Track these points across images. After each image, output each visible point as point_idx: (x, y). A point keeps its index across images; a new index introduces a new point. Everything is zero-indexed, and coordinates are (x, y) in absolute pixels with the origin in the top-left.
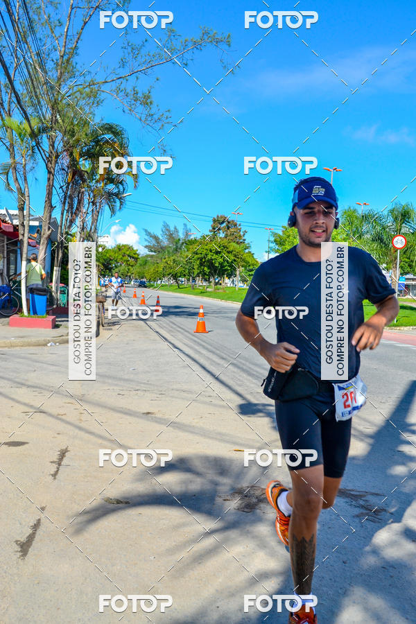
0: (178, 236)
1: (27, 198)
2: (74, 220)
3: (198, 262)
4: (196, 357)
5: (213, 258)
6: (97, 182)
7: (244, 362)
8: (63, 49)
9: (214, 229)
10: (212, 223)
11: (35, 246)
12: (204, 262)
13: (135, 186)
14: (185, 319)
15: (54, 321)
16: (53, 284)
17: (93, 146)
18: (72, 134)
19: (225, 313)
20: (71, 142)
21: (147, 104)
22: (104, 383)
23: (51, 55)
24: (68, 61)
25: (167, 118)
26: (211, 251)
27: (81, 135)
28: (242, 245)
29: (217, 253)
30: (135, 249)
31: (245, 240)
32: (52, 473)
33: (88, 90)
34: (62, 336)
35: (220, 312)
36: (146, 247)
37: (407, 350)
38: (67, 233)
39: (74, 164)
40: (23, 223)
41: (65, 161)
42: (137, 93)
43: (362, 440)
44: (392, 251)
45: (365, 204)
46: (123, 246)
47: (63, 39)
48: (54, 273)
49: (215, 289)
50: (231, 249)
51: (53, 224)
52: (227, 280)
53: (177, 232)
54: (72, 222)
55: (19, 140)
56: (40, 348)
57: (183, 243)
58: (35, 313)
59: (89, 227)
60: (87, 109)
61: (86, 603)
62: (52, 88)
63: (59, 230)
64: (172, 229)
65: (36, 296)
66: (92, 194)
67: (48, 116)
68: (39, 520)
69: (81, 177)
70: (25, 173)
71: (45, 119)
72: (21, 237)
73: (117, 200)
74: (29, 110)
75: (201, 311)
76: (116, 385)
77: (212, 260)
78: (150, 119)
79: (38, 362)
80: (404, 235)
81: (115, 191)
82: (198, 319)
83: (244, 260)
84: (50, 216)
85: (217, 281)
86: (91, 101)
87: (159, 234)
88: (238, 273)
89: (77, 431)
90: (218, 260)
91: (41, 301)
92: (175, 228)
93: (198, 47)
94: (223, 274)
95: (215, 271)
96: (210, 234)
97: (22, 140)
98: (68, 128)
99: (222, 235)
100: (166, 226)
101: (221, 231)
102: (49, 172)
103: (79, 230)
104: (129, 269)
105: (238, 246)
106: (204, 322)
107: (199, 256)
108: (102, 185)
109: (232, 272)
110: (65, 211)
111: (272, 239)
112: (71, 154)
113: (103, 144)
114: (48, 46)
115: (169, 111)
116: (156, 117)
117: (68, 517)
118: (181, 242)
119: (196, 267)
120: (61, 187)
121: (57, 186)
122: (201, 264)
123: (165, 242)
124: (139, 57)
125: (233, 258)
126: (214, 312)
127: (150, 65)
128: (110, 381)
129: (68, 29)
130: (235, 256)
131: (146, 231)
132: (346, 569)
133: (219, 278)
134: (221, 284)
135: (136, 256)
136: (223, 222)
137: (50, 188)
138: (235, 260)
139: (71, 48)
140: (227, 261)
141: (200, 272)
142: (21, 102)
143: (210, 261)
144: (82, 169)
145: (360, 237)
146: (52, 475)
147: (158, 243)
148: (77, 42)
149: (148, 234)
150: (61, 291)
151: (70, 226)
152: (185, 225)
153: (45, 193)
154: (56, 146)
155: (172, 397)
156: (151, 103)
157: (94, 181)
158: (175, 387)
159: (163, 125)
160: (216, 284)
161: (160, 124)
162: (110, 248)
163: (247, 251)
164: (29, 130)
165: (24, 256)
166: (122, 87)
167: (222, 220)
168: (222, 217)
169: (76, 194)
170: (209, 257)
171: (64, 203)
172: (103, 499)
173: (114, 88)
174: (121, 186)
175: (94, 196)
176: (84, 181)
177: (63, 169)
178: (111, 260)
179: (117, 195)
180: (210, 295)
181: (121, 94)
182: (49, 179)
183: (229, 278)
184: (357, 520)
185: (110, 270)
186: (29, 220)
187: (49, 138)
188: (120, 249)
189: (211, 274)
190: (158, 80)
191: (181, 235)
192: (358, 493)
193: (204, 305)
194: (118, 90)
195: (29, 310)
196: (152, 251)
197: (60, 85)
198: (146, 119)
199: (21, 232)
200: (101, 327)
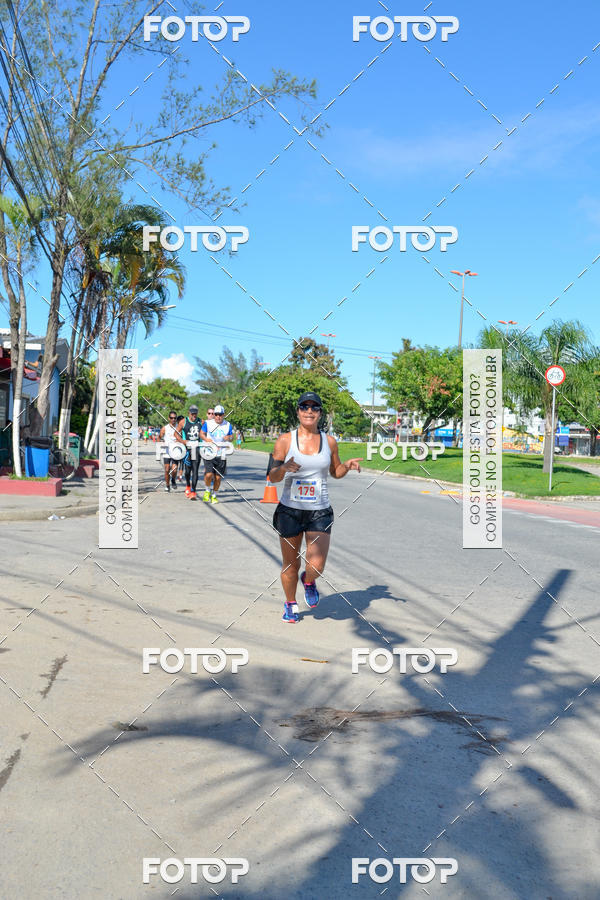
0: (245, 366)
1: (22, 310)
2: (92, 342)
3: (272, 404)
5: (293, 398)
6: (125, 288)
8: (77, 100)
9: (295, 356)
10: (292, 348)
11: (35, 380)
12: (280, 404)
13: (180, 295)
14: (247, 484)
15: (59, 485)
16: (60, 434)
17: (119, 237)
18: (89, 219)
20: (87, 230)
21: (197, 178)
22: (125, 570)
25: (224, 199)
26: (290, 389)
27: (101, 221)
28: (335, 380)
30: (181, 385)
31: (339, 373)
32: (41, 690)
33: (112, 157)
34: (70, 506)
36: (198, 382)
38: (83, 362)
39: (91, 261)
40: (17, 345)
41: (78, 257)
42: (183, 163)
44: (546, 389)
45: (511, 322)
46: (164, 380)
47: (76, 88)
48: (62, 417)
50: (318, 386)
51: (61, 349)
53: (244, 361)
54: (88, 345)
55: (13, 228)
56: (37, 522)
57: (250, 378)
58: (32, 473)
62: (61, 154)
63: (69, 356)
64: (236, 356)
65: (33, 450)
66: (118, 306)
67: (55, 192)
68: (19, 751)
69: (103, 280)
70: (20, 275)
71: (50, 198)
72: (13, 366)
73: (155, 314)
74: (28, 186)
76: (143, 573)
78: (200, 199)
79: (31, 543)
80: (563, 366)
81: (151, 300)
82: (267, 484)
83: (337, 402)
84: (57, 335)
86: (116, 173)
87: (216, 364)
88: (329, 420)
89: (80, 636)
91: (41, 457)
92: (241, 356)
96: (289, 364)
97: (17, 228)
98: (83, 211)
99: (306, 366)
100: (228, 353)
101: (305, 361)
102: (56, 274)
105: (329, 382)
107: (273, 395)
108: (132, 292)
111: (377, 371)
112: (87, 249)
113: (135, 234)
114: (57, 94)
116: (208, 197)
118: (248, 375)
119: (268, 411)
120: (73, 295)
121: (66, 292)
122: (276, 407)
123: (225, 376)
124: (187, 111)
127: (201, 123)
128: (133, 567)
129: (84, 72)
131: (198, 359)
135: (183, 395)
136: (308, 348)
137: (56, 295)
139: (90, 99)
141: (275, 418)
142: (16, 173)
143: (289, 403)
144: (104, 269)
146: (41, 693)
147: (215, 377)
148: (97, 91)
149: (201, 364)
150: (71, 443)
151: (85, 351)
152: (254, 351)
153: (49, 303)
154: (65, 236)
156: (203, 177)
157: (121, 287)
161: (214, 207)
162: (146, 384)
163: (342, 389)
164: (27, 215)
165: (18, 392)
166: (162, 154)
167: (307, 343)
168: (306, 340)
169: (94, 304)
170: (287, 397)
171: (77, 318)
172: (111, 724)
173: (149, 155)
175: (121, 308)
176: (107, 287)
177: (76, 269)
178: (146, 401)
179: (153, 306)
181: (159, 164)
182: (55, 285)
184: (464, 752)
185: (145, 415)
186: (25, 342)
187: (57, 225)
188: (160, 386)
189: (290, 422)
190: (214, 146)
191: (249, 367)
194: (155, 158)
195: (23, 470)
196: (206, 389)
197: (72, 150)
198: (195, 200)
199: (13, 358)
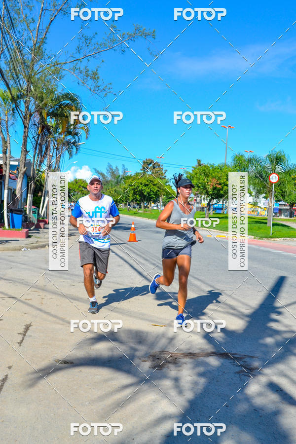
0: (118, 173)
1: (8, 145)
2: (43, 160)
3: (132, 192)
4: (126, 257)
5: (143, 189)
6: (60, 134)
8: (36, 39)
9: (144, 168)
10: (142, 164)
11: (15, 180)
12: (137, 192)
13: (87, 138)
14: (121, 232)
15: (27, 233)
16: (28, 207)
17: (57, 109)
18: (42, 99)
19: (151, 228)
20: (41, 105)
21: (95, 79)
22: (60, 277)
23: (27, 44)
24: (39, 47)
25: (109, 89)
26: (141, 184)
27: (48, 100)
28: (164, 180)
29: (146, 185)
31: (165, 176)
32: (18, 341)
34: (33, 243)
35: (147, 227)
37: (279, 255)
38: (39, 171)
39: (43, 120)
40: (6, 163)
41: (37, 119)
42: (88, 71)
43: (242, 319)
44: (269, 185)
45: (251, 151)
46: (79, 180)
47: (35, 32)
48: (28, 198)
49: (144, 211)
50: (155, 183)
51: (27, 164)
52: (153, 205)
53: (118, 170)
54: (41, 162)
55: (3, 104)
56: (16, 252)
57: (122, 179)
58: (14, 227)
60: (52, 82)
61: (37, 436)
62: (28, 66)
63: (32, 168)
64: (114, 168)
65: (14, 215)
66: (56, 143)
67: (25, 87)
68: (7, 375)
69: (48, 130)
70: (7, 127)
71: (22, 89)
72: (4, 173)
73: (74, 147)
74: (11, 83)
75: (133, 226)
76: (69, 279)
77: (142, 190)
78: (97, 89)
79: (14, 262)
80: (278, 174)
81: (73, 140)
82: (131, 232)
83: (165, 191)
84: (26, 158)
85: (145, 205)
86: (55, 76)
87: (105, 172)
88: (161, 199)
89: (38, 312)
90: (146, 190)
91: (18, 218)
92: (117, 168)
93: (132, 39)
94: (150, 200)
95: (144, 198)
96: (141, 172)
97: (5, 104)
98: (39, 95)
99: (149, 173)
100: (110, 166)
101: (149, 170)
102: (25, 127)
103: (47, 168)
105: (161, 181)
106: (135, 234)
107: (133, 187)
108: (63, 136)
109: (156, 199)
110: (36, 155)
112: (41, 114)
113: (64, 107)
114: (25, 36)
116: (101, 88)
117: (28, 374)
118: (120, 177)
119: (131, 195)
120: (34, 137)
121: (31, 136)
122: (135, 193)
123: (109, 178)
124: (90, 45)
125: (157, 189)
126: (143, 227)
127: (97, 51)
128: (65, 276)
129: (39, 25)
130: (159, 188)
131: (95, 170)
132: (228, 411)
133: (148, 203)
134: (148, 208)
136: (150, 164)
137: (26, 138)
138: (158, 191)
139: (42, 39)
140: (153, 191)
141: (134, 199)
142: (5, 76)
143: (141, 191)
144: (49, 124)
146: (19, 343)
147: (104, 178)
148: (46, 34)
149: (97, 172)
150: (33, 211)
151: (40, 165)
152: (123, 165)
153: (22, 142)
154: (30, 108)
155: (109, 287)
156: (98, 78)
157: (58, 134)
158: (111, 280)
159: (106, 94)
160: (145, 207)
161: (104, 93)
162: (70, 181)
163: (167, 184)
164: (10, 96)
165: (6, 186)
166: (78, 67)
167: (150, 162)
168: (149, 160)
169: (44, 142)
170: (140, 188)
171: (36, 149)
172: (54, 360)
173: (72, 67)
174: (76, 137)
175: (58, 144)
176: (50, 133)
177: (35, 125)
178: (70, 190)
179: (74, 143)
180: (140, 215)
181: (77, 71)
182: (25, 132)
183: (155, 203)
184: (237, 376)
186: (10, 161)
187: (26, 102)
188: (77, 183)
189: (142, 201)
190: (103, 62)
191: (121, 173)
192: (239, 356)
193: (135, 222)
194: (75, 69)
195: (9, 225)
197: (33, 65)
198: (94, 90)
199: (4, 169)
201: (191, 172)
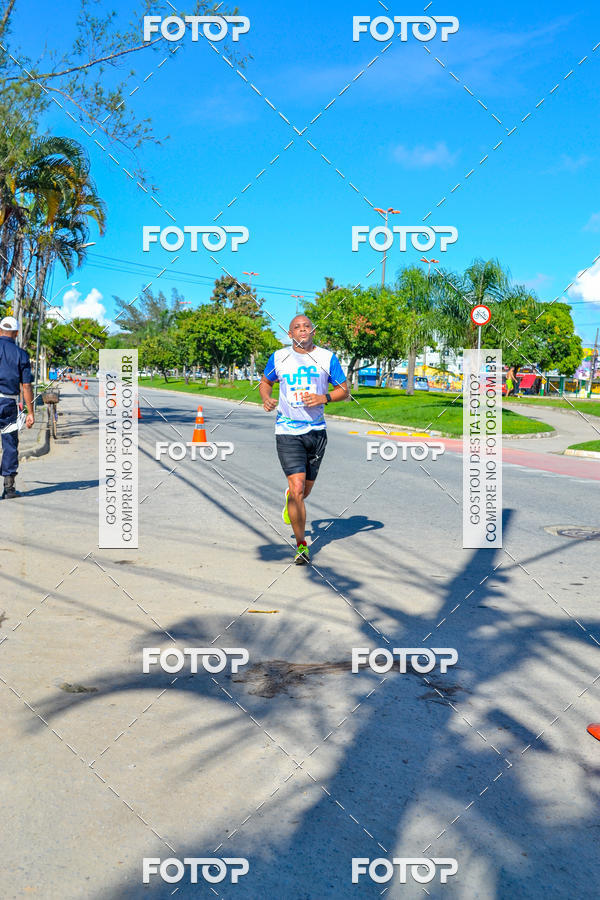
0: (165, 305)
2: (10, 280)
3: (195, 344)
4: (194, 480)
5: (216, 338)
6: (43, 225)
7: (263, 486)
9: (217, 296)
10: (214, 287)
12: (203, 344)
13: (102, 232)
14: (179, 427)
17: (36, 171)
18: (5, 152)
19: (236, 417)
20: (4, 164)
21: (116, 109)
22: (58, 519)
25: (146, 131)
26: (213, 329)
27: (17, 154)
28: (258, 320)
29: (223, 331)
30: (101, 325)
31: (262, 312)
33: (26, 86)
35: (229, 417)
36: (117, 322)
39: (7, 196)
42: (101, 93)
43: (432, 592)
44: (471, 328)
45: (434, 261)
46: (83, 320)
49: (220, 384)
50: (242, 325)
52: (237, 371)
53: (164, 300)
54: (6, 284)
57: (172, 317)
59: (32, 292)
60: (26, 115)
64: (156, 295)
66: (35, 244)
69: (19, 216)
73: (74, 252)
75: (200, 414)
77: (215, 341)
78: (121, 131)
80: (487, 306)
81: (71, 238)
82: (196, 426)
83: (261, 342)
85: (222, 372)
86: (32, 103)
87: (136, 303)
88: (252, 360)
89: (18, 590)
90: (224, 342)
92: (161, 295)
94: (231, 362)
95: (220, 358)
96: (211, 303)
99: (229, 305)
100: (147, 291)
101: (227, 300)
103: (17, 296)
104: (92, 355)
105: (252, 321)
106: (204, 431)
107: (196, 335)
108: (51, 229)
109: (243, 359)
111: (302, 310)
112: (4, 183)
113: (52, 168)
115: (149, 120)
116: (129, 129)
118: (169, 315)
119: (191, 351)
122: (199, 348)
123: (146, 316)
124: (103, 39)
125: (245, 338)
126: (221, 417)
127: (119, 52)
130: (248, 335)
131: (117, 299)
133: (226, 368)
134: (228, 376)
135: (103, 336)
136: (230, 286)
138: (248, 342)
140: (237, 343)
141: (198, 359)
143: (212, 343)
144: (21, 204)
145: (427, 309)
147: (135, 316)
148: (9, 13)
149: (121, 303)
151: (3, 291)
152: (175, 290)
155: (158, 537)
156: (122, 108)
157: (38, 225)
158: (162, 523)
159: (140, 142)
160: (221, 376)
161: (136, 140)
162: (64, 324)
163: (265, 328)
166: (79, 83)
167: (228, 283)
168: (228, 279)
169: (11, 242)
170: (210, 337)
172: (60, 686)
173: (66, 85)
174: (79, 233)
175: (39, 246)
176: (23, 223)
178: (65, 341)
179: (73, 244)
180: (212, 392)
181: (76, 94)
183: (240, 368)
184: (422, 703)
185: (65, 356)
189: (213, 362)
191: (170, 306)
193: (204, 407)
194: (73, 87)
196: (126, 329)
198: (115, 133)
200: (52, 439)
201: (315, 303)
